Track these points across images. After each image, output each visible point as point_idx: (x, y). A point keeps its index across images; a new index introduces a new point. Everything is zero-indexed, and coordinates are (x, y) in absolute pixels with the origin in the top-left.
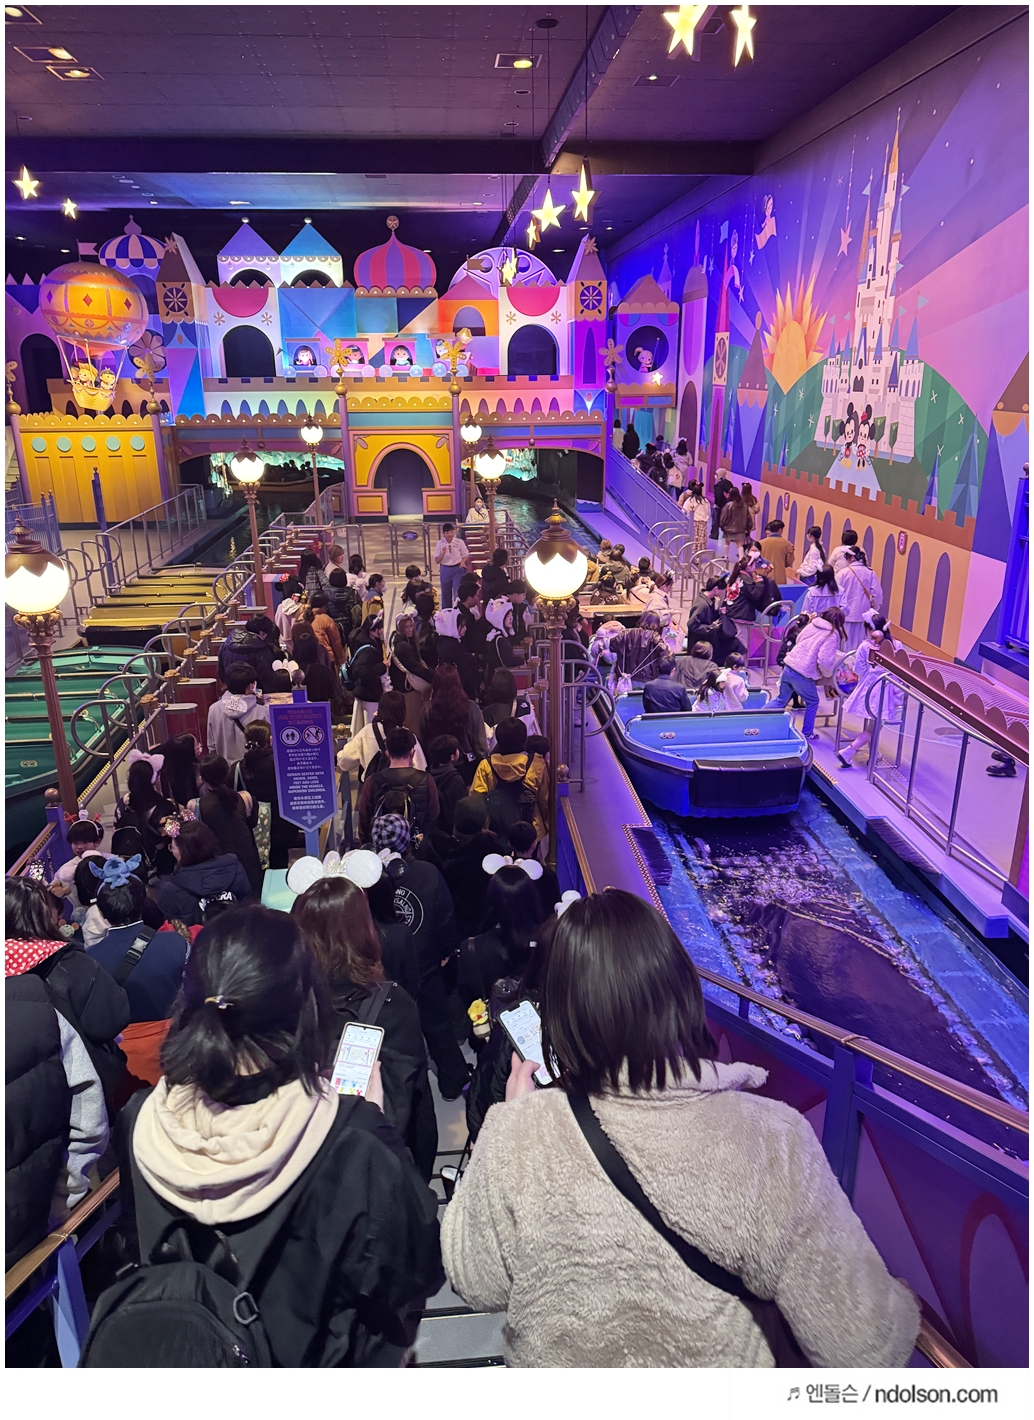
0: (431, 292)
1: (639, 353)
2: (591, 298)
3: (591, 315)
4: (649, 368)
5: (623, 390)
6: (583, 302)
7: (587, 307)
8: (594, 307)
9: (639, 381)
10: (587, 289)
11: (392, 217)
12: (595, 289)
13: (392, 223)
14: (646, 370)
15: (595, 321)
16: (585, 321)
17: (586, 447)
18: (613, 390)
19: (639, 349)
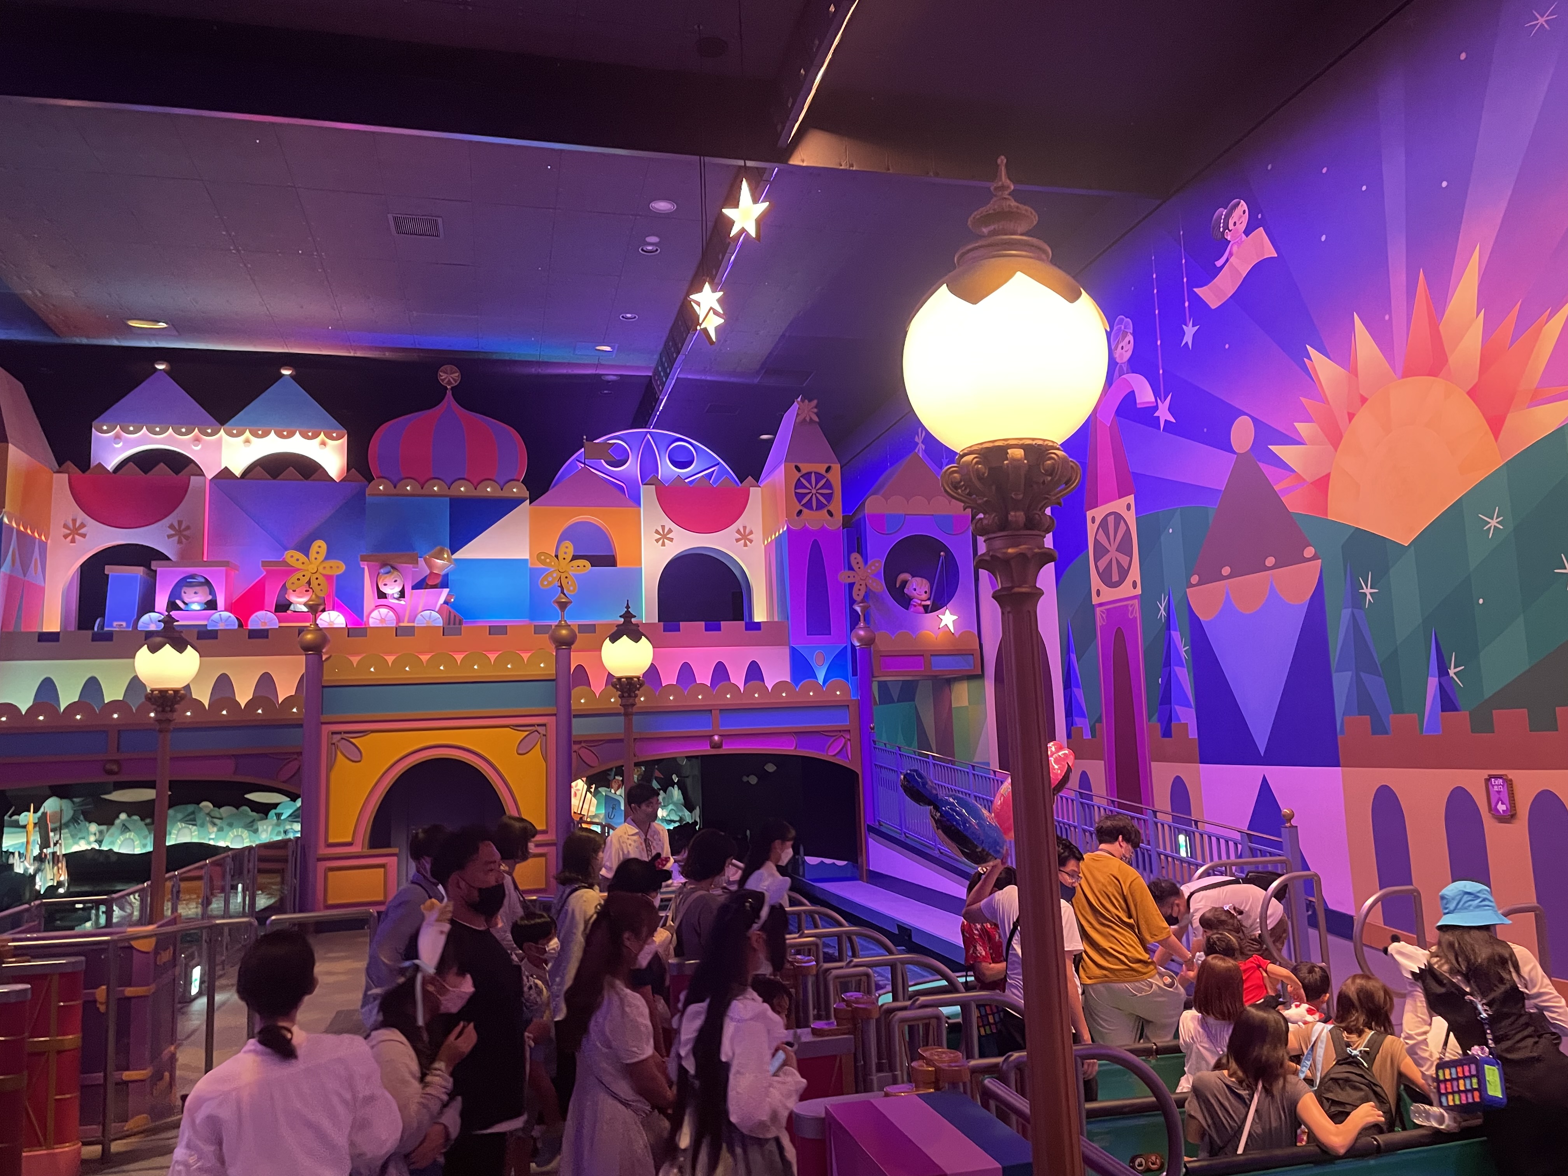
0: (517, 490)
1: (904, 583)
2: (813, 490)
3: (815, 520)
4: (926, 607)
5: (885, 643)
6: (800, 497)
7: (809, 505)
8: (820, 506)
9: (914, 629)
10: (807, 476)
11: (448, 367)
12: (819, 477)
13: (449, 377)
14: (922, 609)
15: (823, 530)
16: (805, 531)
17: (822, 749)
18: (869, 642)
19: (905, 576)
